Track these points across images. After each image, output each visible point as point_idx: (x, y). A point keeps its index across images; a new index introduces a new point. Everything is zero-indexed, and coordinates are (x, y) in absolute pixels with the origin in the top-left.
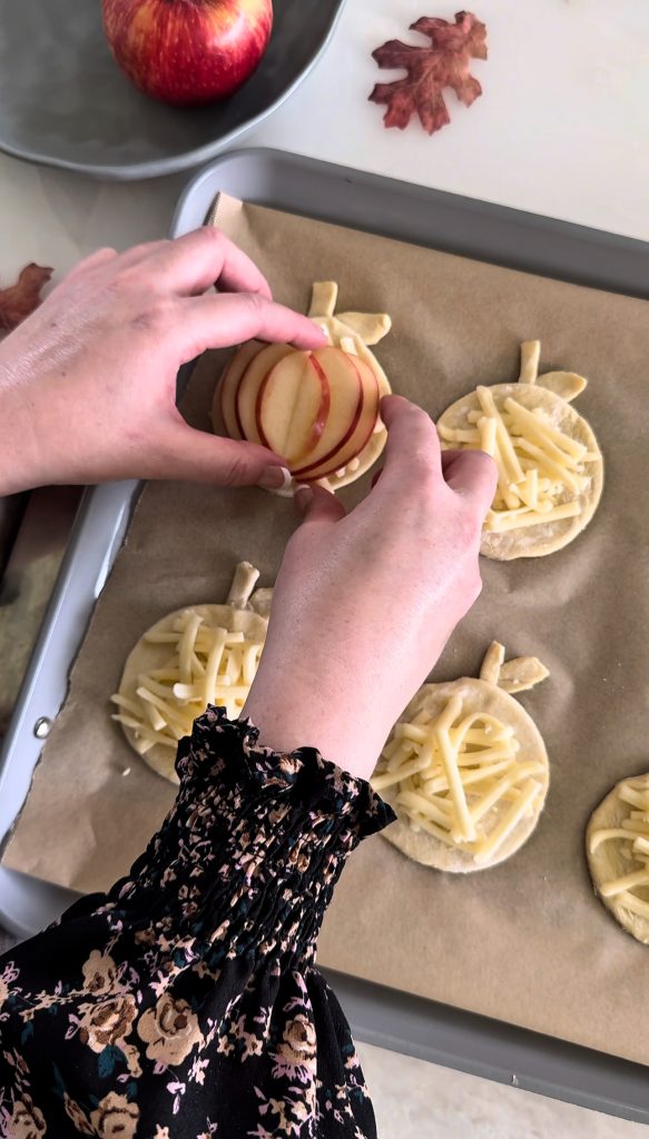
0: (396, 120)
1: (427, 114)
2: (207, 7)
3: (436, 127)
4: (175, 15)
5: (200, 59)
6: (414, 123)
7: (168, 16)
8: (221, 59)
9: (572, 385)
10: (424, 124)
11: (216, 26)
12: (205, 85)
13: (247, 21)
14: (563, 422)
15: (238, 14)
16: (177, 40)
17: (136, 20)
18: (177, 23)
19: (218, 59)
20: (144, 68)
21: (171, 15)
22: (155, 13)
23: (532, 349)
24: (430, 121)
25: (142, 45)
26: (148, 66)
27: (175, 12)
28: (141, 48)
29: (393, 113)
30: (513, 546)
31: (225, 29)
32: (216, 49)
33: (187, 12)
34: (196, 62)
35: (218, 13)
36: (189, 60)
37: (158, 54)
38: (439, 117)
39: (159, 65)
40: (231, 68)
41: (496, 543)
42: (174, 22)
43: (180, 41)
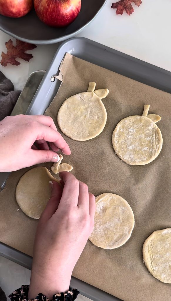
0: (119, 12)
1: (128, 10)
2: (62, 2)
3: (130, 13)
4: (52, 3)
5: (58, 16)
6: (124, 13)
7: (50, 3)
8: (64, 17)
9: (157, 118)
10: (127, 13)
11: (63, 8)
12: (59, 23)
13: (72, 7)
14: (153, 128)
15: (70, 6)
16: (52, 10)
17: (41, 3)
18: (53, 6)
19: (63, 17)
20: (42, 16)
21: (51, 3)
22: (47, 2)
23: (147, 107)
24: (129, 12)
25: (42, 9)
26: (44, 15)
27: (53, 2)
28: (42, 11)
29: (118, 10)
30: (134, 161)
31: (66, 9)
32: (63, 14)
33: (56, 3)
34: (57, 17)
35: (64, 4)
36: (55, 16)
37: (46, 13)
38: (131, 10)
39: (46, 16)
40: (66, 20)
41: (129, 160)
42: (52, 5)
43: (53, 10)
